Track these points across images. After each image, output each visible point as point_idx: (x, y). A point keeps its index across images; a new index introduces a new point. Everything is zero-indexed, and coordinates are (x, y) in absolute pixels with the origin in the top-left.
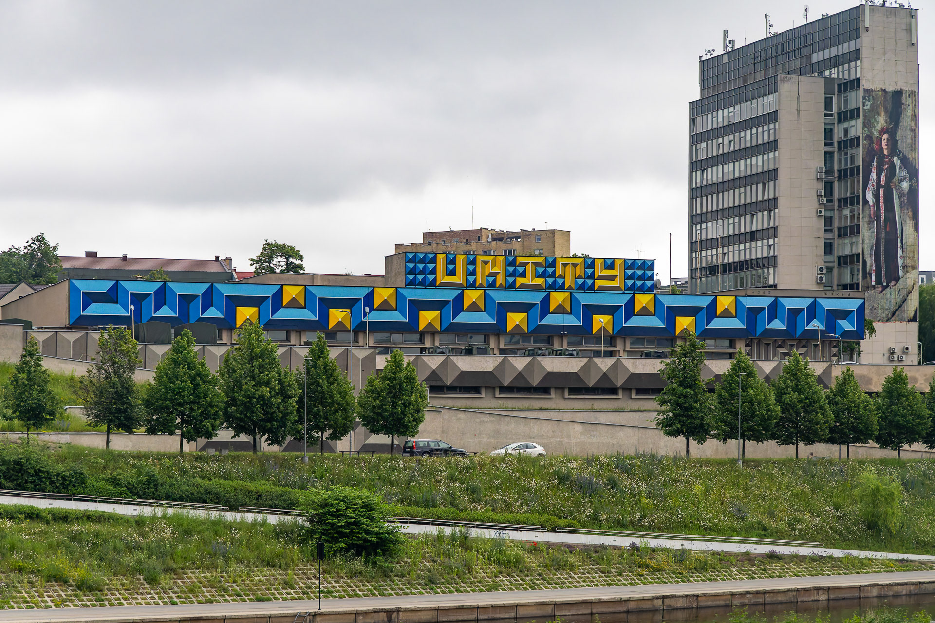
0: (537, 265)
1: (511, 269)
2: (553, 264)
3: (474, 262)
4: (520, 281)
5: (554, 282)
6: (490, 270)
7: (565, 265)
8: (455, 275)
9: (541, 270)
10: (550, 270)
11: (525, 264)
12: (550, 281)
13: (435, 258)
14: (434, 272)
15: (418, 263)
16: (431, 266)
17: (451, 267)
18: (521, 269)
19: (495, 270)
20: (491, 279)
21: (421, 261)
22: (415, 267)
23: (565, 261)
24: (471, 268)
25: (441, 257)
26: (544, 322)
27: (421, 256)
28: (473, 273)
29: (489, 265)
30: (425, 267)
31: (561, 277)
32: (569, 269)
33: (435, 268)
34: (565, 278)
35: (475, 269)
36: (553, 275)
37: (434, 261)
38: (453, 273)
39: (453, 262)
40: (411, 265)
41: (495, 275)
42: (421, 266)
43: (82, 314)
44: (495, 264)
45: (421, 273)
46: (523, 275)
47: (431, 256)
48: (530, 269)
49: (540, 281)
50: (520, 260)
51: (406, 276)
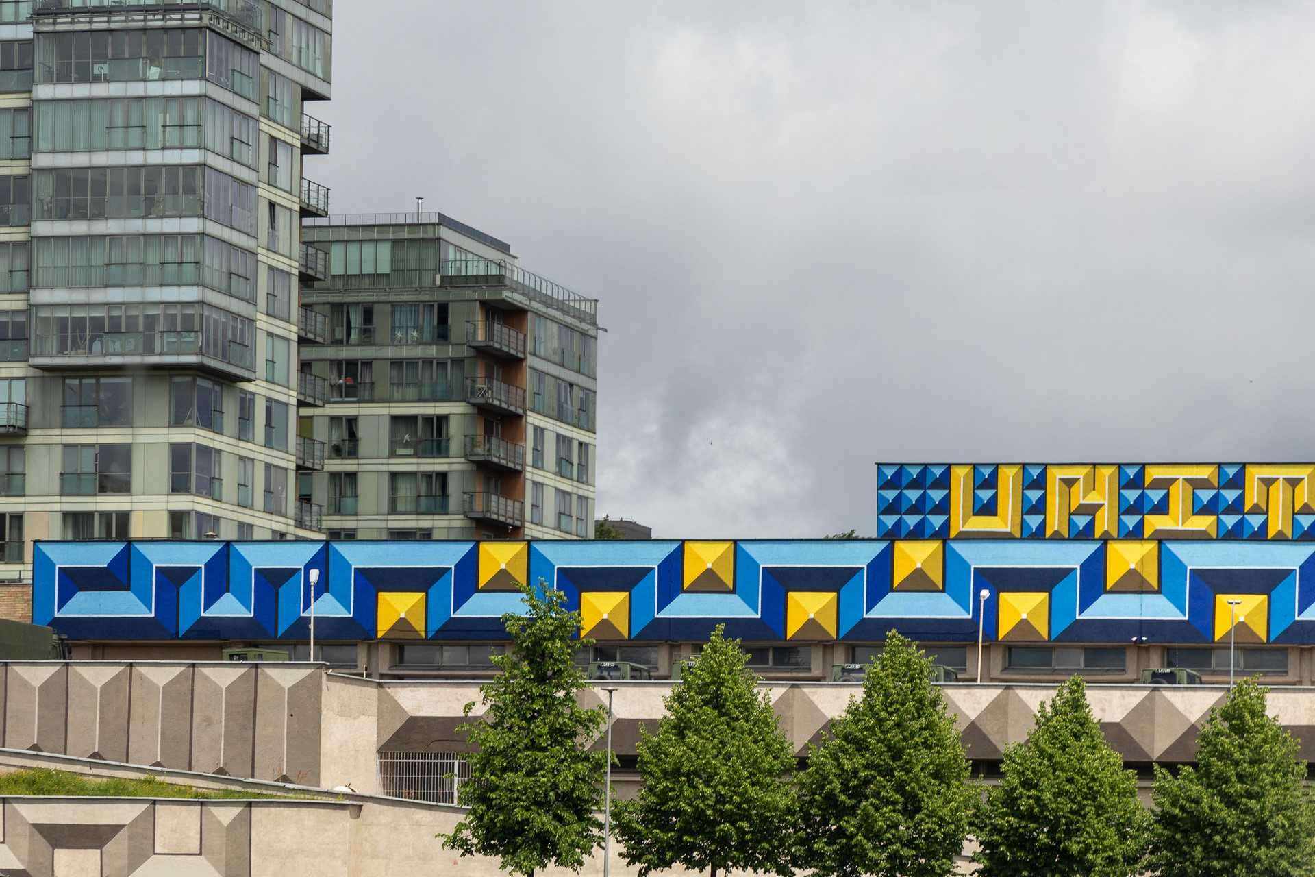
0: (1196, 484)
1: (1132, 495)
2: (1238, 482)
3: (1040, 483)
4: (1155, 523)
5: (1240, 524)
6: (1080, 497)
7: (1268, 482)
8: (995, 514)
9: (1206, 496)
10: (1230, 495)
11: (1166, 484)
12: (1230, 520)
13: (947, 475)
14: (943, 507)
15: (908, 487)
16: (937, 495)
17: (985, 495)
18: (1155, 496)
19: (1093, 499)
20: (1082, 521)
21: (914, 484)
22: (898, 498)
23: (1268, 472)
24: (1034, 495)
25: (960, 477)
26: (1090, 614)
27: (915, 472)
28: (1039, 508)
29: (1079, 488)
30: (923, 498)
31: (1256, 510)
32: (1278, 492)
33: (947, 499)
34: (1267, 513)
35: (1042, 500)
36: (1237, 507)
37: (944, 482)
38: (989, 509)
39: (991, 482)
40: (891, 495)
41: (1091, 510)
42: (913, 495)
43: (56, 615)
44: (1092, 485)
45: (914, 510)
46: (1162, 508)
47: (938, 472)
48: (1179, 497)
49: (1204, 523)
50: (1153, 474)
51: (879, 520)
